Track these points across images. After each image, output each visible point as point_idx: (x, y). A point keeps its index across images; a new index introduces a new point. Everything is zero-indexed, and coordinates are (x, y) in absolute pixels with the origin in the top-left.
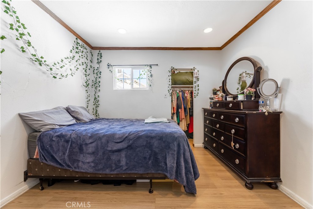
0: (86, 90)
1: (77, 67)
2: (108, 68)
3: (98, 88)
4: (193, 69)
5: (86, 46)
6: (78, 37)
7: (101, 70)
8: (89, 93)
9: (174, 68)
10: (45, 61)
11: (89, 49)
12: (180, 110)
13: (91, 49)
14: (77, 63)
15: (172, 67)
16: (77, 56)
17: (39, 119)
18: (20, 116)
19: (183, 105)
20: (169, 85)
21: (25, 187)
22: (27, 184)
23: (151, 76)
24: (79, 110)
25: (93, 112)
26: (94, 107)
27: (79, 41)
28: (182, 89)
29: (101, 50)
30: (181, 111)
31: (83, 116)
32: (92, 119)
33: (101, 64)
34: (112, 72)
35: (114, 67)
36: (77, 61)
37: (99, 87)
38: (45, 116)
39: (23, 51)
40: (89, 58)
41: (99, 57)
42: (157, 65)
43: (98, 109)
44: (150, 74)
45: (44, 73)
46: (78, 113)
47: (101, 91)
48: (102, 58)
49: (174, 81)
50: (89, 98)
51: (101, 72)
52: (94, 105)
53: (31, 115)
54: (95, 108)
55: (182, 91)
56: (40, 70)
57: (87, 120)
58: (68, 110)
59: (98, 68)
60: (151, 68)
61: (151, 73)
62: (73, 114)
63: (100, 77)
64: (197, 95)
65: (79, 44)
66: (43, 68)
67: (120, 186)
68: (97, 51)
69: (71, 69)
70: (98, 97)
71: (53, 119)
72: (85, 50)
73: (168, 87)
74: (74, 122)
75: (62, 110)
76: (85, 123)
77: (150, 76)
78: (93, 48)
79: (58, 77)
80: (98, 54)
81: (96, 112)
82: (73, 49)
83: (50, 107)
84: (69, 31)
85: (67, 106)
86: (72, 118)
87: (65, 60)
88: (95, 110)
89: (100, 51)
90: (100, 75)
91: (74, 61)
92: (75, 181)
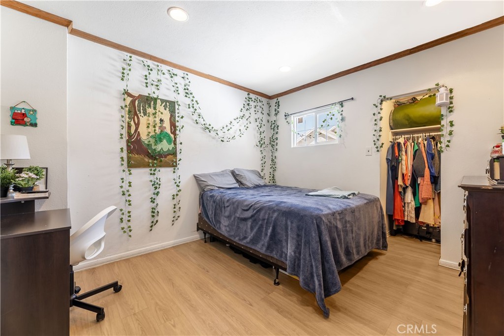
0: (261, 151)
1: (247, 126)
2: (286, 119)
3: (276, 147)
4: (435, 88)
5: (261, 98)
6: (250, 91)
7: (278, 123)
8: (264, 154)
9: (386, 97)
10: (212, 128)
11: (264, 100)
12: (419, 180)
13: (268, 100)
14: (247, 122)
15: (381, 96)
16: (247, 114)
17: (205, 180)
18: (195, 176)
19: (427, 170)
20: (375, 131)
21: (197, 236)
22: (199, 234)
23: (342, 119)
24: (244, 173)
25: (270, 177)
26: (271, 170)
27: (252, 96)
28: (433, 134)
29: (279, 98)
30: (422, 181)
31: (246, 180)
32: (257, 184)
33: (278, 116)
34: (289, 123)
35: (292, 116)
36: (247, 120)
37: (277, 145)
38: (210, 178)
39: (197, 123)
40: (265, 112)
41: (276, 108)
42: (352, 99)
43: (276, 174)
44: (340, 117)
45: (213, 138)
46: (241, 177)
47: (278, 150)
48: (280, 107)
49: (408, 120)
50: (264, 160)
51: (278, 126)
52: (271, 168)
53: (200, 176)
54: (272, 172)
55: (433, 138)
56: (210, 136)
57: (250, 185)
58: (233, 173)
59: (275, 121)
60: (342, 106)
61: (341, 114)
62: (237, 178)
63: (277, 133)
64: (448, 146)
65: (251, 98)
66: (213, 134)
67: (254, 264)
68: (275, 100)
69: (240, 130)
70: (275, 158)
71: (215, 181)
72: (259, 104)
73: (374, 135)
74: (237, 185)
75: (227, 173)
76: (248, 188)
77: (340, 121)
78: (270, 98)
79: (225, 140)
80: (276, 103)
81: (273, 177)
82: (244, 107)
83: (218, 170)
84: (239, 90)
85: (233, 169)
86: (235, 182)
87: (234, 122)
88: (272, 174)
89: (277, 99)
90: (278, 129)
91: (244, 119)
92: (227, 245)
